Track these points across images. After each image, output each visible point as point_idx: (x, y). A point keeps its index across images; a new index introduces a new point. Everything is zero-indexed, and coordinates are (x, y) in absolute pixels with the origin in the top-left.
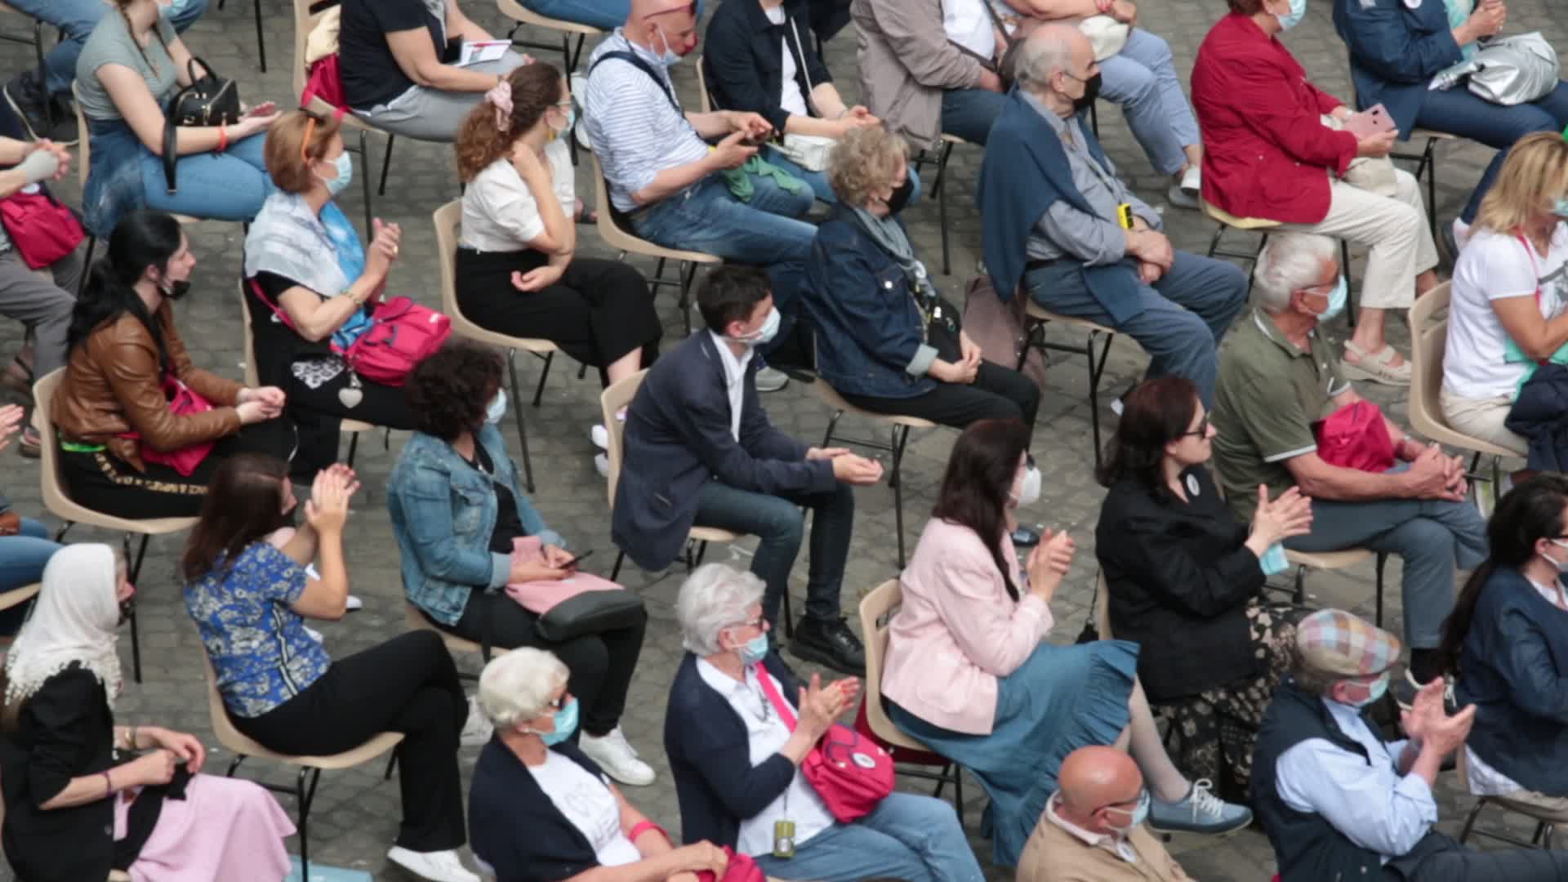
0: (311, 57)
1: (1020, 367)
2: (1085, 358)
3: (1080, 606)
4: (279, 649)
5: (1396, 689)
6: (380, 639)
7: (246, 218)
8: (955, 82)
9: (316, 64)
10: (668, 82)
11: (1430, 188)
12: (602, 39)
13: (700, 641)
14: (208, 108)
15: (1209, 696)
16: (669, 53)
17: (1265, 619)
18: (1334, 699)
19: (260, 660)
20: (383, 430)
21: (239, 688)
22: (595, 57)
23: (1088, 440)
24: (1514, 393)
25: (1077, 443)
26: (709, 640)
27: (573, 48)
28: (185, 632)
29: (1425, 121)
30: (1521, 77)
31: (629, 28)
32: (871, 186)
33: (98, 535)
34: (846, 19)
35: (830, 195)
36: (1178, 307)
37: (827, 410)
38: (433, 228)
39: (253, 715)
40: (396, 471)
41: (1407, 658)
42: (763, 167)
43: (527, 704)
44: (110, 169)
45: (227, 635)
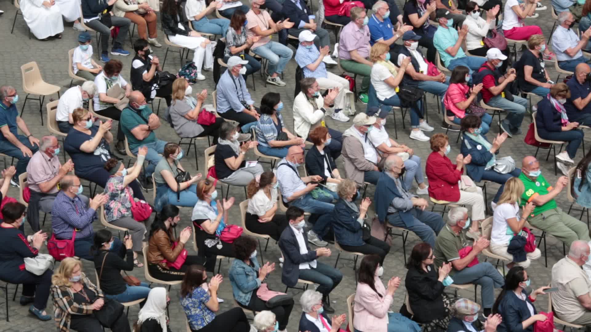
0: (209, 166)
1: (385, 240)
2: (401, 237)
3: (402, 299)
4: (203, 313)
5: (480, 319)
6: (227, 310)
7: (193, 206)
8: (367, 169)
9: (210, 168)
10: (297, 171)
11: (485, 194)
12: (280, 160)
13: (307, 309)
14: (184, 179)
15: (434, 321)
16: (297, 164)
17: (448, 302)
18: (465, 321)
19: (199, 316)
20: (228, 258)
21: (194, 323)
22: (279, 165)
23: (403, 257)
24: (508, 243)
25: (400, 258)
26: (310, 309)
27: (273, 163)
28: (180, 309)
29: (484, 178)
30: (506, 167)
31: (287, 157)
32: (348, 194)
33: (159, 285)
34: (340, 154)
35: (338, 197)
36: (424, 224)
37: (338, 251)
38: (239, 207)
39: (197, 329)
40: (230, 269)
41: (483, 310)
42: (320, 191)
43: (268, 325)
44: (161, 195)
45: (190, 310)
